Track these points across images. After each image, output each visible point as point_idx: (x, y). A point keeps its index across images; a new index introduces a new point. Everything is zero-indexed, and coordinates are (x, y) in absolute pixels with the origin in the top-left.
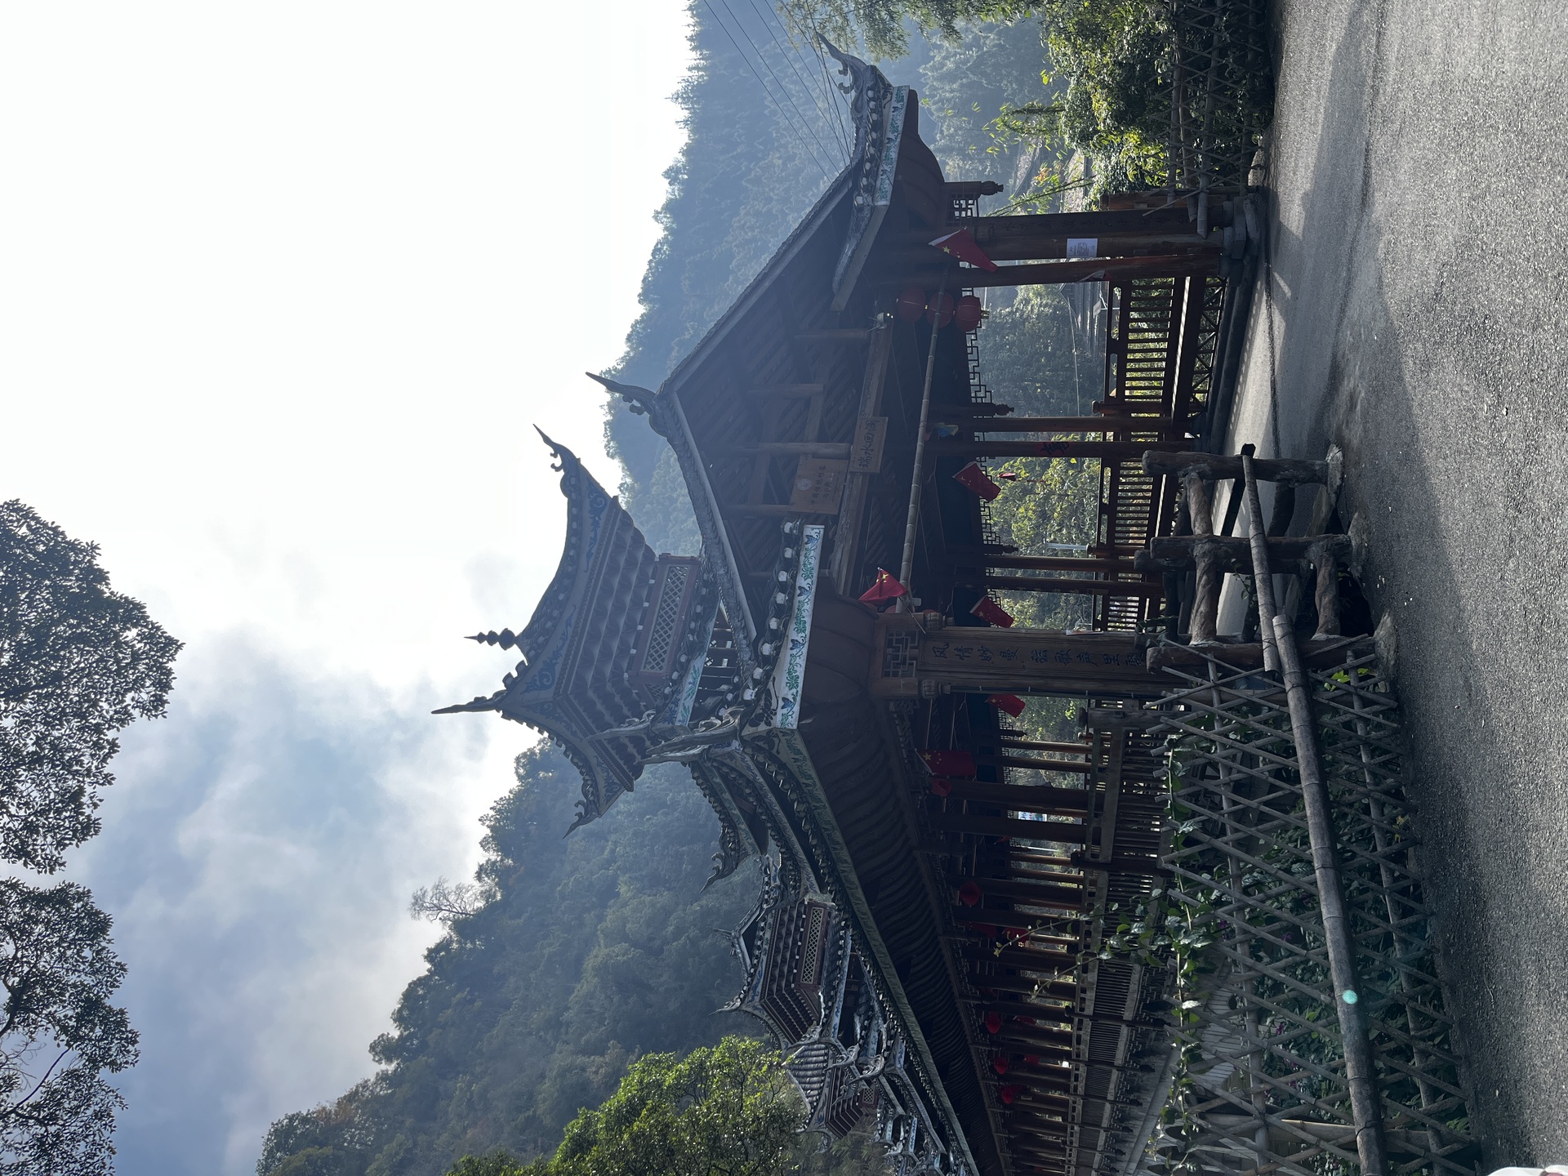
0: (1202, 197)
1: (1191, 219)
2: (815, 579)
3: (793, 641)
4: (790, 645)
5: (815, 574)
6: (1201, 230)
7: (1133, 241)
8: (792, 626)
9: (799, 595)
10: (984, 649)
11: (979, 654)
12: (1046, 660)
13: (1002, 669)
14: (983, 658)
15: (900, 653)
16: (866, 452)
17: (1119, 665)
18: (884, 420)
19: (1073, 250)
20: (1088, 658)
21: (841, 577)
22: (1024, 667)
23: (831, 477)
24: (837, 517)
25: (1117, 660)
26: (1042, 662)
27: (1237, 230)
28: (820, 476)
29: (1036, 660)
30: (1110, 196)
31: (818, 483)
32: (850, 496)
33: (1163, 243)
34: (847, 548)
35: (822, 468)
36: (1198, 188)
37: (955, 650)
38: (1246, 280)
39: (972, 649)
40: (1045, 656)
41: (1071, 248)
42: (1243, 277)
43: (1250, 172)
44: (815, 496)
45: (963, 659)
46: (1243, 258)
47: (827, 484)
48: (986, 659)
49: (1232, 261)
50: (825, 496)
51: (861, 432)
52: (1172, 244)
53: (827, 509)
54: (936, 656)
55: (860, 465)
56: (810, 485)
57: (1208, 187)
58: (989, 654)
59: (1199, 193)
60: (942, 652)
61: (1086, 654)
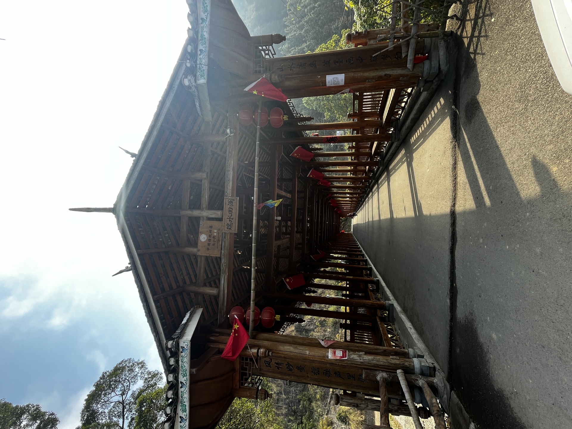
0: (413, 41)
1: (403, 56)
2: (188, 377)
3: (180, 417)
4: (180, 420)
5: (188, 374)
6: (409, 65)
7: (367, 74)
8: (179, 408)
9: (181, 387)
10: (289, 364)
11: (287, 367)
12: (319, 374)
13: (297, 376)
14: (288, 369)
15: (247, 372)
16: (230, 220)
17: (355, 380)
18: (237, 199)
19: (330, 82)
20: (339, 375)
21: (225, 295)
22: (308, 377)
23: (215, 233)
24: (220, 258)
25: (354, 377)
26: (317, 375)
27: (432, 63)
28: (210, 232)
29: (314, 373)
30: (352, 36)
31: (210, 236)
32: (225, 246)
33: (385, 75)
34: (226, 277)
35: (211, 227)
36: (410, 35)
37: (275, 363)
38: (433, 88)
39: (283, 364)
40: (319, 371)
41: (329, 81)
42: (431, 88)
43: (448, 21)
44: (209, 244)
45: (279, 369)
46: (433, 80)
47: (214, 237)
48: (290, 370)
49: (426, 82)
50: (214, 245)
51: (226, 207)
52: (390, 75)
53: (215, 253)
54: (266, 366)
55: (227, 228)
56: (206, 238)
57: (417, 34)
58: (291, 367)
59: (410, 39)
60: (269, 364)
61: (339, 372)
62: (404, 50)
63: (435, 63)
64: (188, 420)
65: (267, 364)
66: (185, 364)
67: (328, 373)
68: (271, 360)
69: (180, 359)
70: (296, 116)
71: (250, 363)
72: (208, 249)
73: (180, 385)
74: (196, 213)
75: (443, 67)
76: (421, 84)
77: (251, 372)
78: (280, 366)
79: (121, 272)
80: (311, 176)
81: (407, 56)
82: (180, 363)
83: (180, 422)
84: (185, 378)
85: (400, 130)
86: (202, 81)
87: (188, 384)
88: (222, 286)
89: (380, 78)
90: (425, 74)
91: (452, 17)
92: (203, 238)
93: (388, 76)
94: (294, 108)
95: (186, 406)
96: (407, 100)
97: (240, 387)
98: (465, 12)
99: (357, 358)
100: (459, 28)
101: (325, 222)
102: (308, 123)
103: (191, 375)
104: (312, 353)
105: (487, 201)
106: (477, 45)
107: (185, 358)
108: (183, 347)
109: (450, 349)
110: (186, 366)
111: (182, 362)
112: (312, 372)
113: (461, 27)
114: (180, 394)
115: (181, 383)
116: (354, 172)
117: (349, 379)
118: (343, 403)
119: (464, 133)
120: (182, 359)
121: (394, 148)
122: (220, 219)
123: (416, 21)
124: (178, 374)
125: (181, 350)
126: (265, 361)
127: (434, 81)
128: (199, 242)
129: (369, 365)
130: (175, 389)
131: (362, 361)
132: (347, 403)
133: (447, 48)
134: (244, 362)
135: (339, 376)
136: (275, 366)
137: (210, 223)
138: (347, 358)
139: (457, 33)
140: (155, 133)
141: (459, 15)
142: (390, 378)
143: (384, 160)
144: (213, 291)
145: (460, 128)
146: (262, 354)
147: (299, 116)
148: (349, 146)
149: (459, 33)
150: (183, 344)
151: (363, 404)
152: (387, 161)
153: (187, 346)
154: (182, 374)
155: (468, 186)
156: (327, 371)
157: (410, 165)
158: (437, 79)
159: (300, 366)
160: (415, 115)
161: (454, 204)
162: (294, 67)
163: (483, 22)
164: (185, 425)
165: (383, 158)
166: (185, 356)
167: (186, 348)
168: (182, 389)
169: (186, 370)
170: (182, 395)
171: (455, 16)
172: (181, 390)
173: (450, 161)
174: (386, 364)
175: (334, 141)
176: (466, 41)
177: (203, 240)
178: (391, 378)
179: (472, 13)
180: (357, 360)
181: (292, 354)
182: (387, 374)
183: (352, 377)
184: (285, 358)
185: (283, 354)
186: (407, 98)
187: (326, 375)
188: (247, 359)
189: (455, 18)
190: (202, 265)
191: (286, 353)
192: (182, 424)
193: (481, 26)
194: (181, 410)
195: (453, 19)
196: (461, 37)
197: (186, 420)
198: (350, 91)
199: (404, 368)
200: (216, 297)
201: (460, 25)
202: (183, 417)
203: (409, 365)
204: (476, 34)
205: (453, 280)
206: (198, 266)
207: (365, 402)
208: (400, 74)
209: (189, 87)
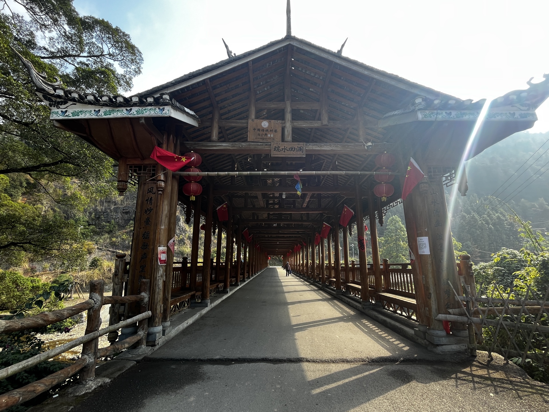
2: (136, 116)
3: (99, 110)
8: (108, 109)
10: (151, 210)
11: (148, 208)
12: (143, 238)
13: (140, 219)
14: (146, 210)
15: (142, 171)
16: (283, 149)
17: (140, 272)
18: (304, 155)
19: (421, 241)
20: (144, 258)
21: (212, 147)
22: (140, 228)
23: (271, 135)
24: (246, 141)
25: (142, 271)
26: (143, 236)
27: (443, 338)
28: (271, 131)
29: (144, 234)
30: (468, 261)
31: (267, 130)
32: (258, 145)
33: (430, 294)
34: (228, 148)
35: (276, 131)
36: (471, 317)
37: (151, 197)
38: (418, 339)
39: (151, 205)
40: (146, 238)
41: (422, 239)
42: (418, 338)
43: (487, 352)
44: (259, 130)
45: (146, 201)
46: (427, 340)
47: (266, 134)
48: (146, 211)
49: (425, 333)
50: (259, 135)
51: (296, 145)
52: (430, 298)
53: (251, 136)
54: (148, 189)
55: (275, 147)
56: (265, 127)
57: (472, 323)
58: (148, 213)
59: (467, 316)
60: (150, 191)
61: (146, 257)
62: (457, 310)
63: (444, 340)
64: (97, 117)
65: (150, 190)
66: (148, 113)
67: (145, 247)
68: (154, 194)
69: (153, 107)
70: (383, 209)
71: (150, 174)
72: (254, 129)
73: (128, 109)
74: (288, 116)
75: (439, 349)
76: (422, 328)
77: (142, 175)
78: (149, 202)
79: (226, 46)
80: (324, 226)
81: (450, 314)
82: (149, 108)
83: (95, 110)
84: (135, 113)
85: (373, 310)
86: (420, 116)
87: (130, 116)
88: (220, 144)
89: (427, 288)
90: (432, 331)
91: (490, 356)
92: (265, 124)
93: (429, 296)
94: (392, 207)
95: (110, 114)
96: (404, 316)
97: (128, 165)
98: (496, 368)
99: (160, 274)
100: (479, 363)
101: (278, 240)
102: (377, 221)
103: (138, 119)
104: (162, 232)
105: (316, 391)
106: (465, 380)
107: (154, 112)
108: (163, 109)
109: (174, 359)
110: (147, 113)
111: (150, 109)
112: (145, 232)
113: (480, 365)
114: (120, 109)
115: (131, 110)
116: (329, 267)
117: (141, 267)
118: (118, 262)
119: (378, 369)
120: (152, 109)
121: (355, 305)
122: (283, 140)
123: (486, 322)
124: (139, 106)
125: (161, 108)
126: (153, 188)
127: (425, 341)
128: (262, 120)
129: (154, 285)
130: (125, 104)
131: (158, 278)
132: (118, 266)
133: (459, 352)
134: (152, 168)
135: (142, 257)
136: (148, 198)
137: (280, 130)
138: (159, 264)
139: (475, 361)
140: (366, 73)
141: (493, 363)
142: (144, 304)
143: (342, 295)
144: (215, 135)
145: (382, 365)
146: (160, 185)
147: (383, 212)
148: (354, 261)
149: (475, 363)
150: (167, 110)
151: (118, 280)
152: (342, 298)
153: (166, 114)
154: (138, 110)
155: (328, 373)
156: (146, 246)
157: (340, 319)
158: (427, 343)
159: (150, 220)
160: (390, 323)
161: (309, 361)
162: (435, 205)
163: (488, 385)
164: (92, 115)
165: (344, 294)
166: (156, 112)
167: (163, 113)
168: (125, 111)
169: (143, 114)
170: (120, 110)
171: (492, 359)
172: (124, 109)
173: (350, 357)
174: (155, 301)
175: (361, 246)
176: (468, 370)
177: (263, 124)
178: (144, 306)
179: (496, 375)
180: (158, 274)
181: (161, 212)
182: (147, 302)
183: (143, 270)
184: (157, 207)
185: (160, 204)
186: (405, 315)
187: (143, 245)
188: (154, 170)
189: (489, 359)
190: (239, 124)
191: (161, 207)
192: (93, 112)
193: (485, 384)
194: (106, 111)
195: (489, 357)
196: (471, 365)
197: (97, 116)
198: (412, 260)
199: (153, 318)
200: (209, 139)
201: (483, 364)
202: (99, 112)
203: (156, 322)
204: (476, 379)
205: (238, 361)
206: (238, 121)
207: (120, 282)
208: (431, 308)
209: (414, 104)
